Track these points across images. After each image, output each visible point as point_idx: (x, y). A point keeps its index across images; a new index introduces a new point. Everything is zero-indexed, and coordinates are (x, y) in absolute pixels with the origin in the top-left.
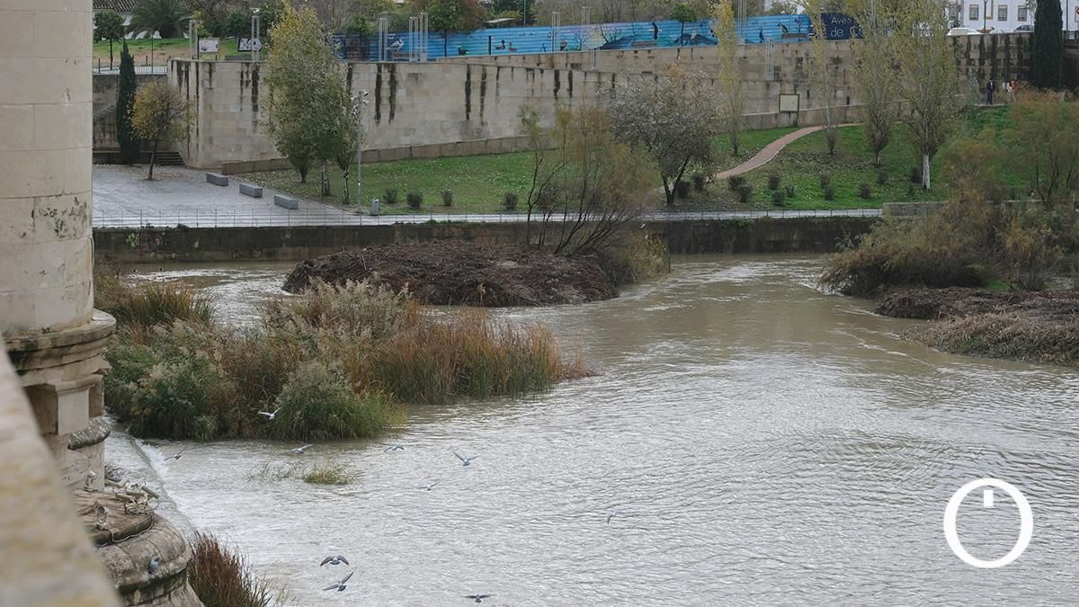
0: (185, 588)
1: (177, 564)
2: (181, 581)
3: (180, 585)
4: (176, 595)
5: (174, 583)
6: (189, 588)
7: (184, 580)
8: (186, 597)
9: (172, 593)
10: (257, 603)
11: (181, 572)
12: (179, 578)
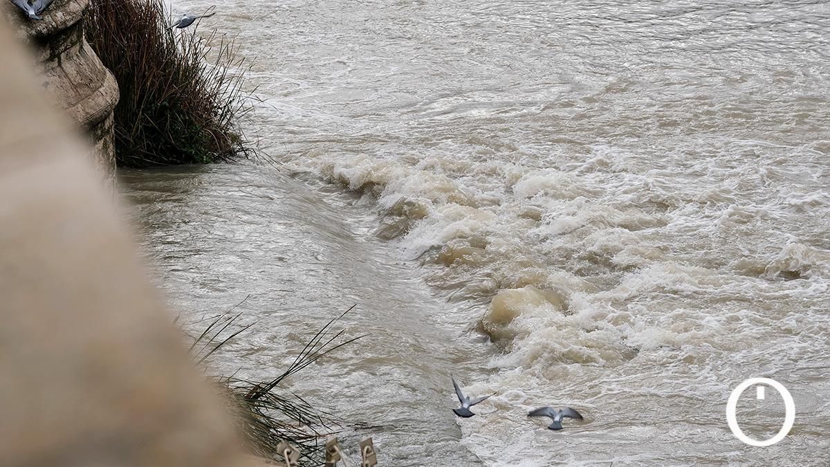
0: (81, 47)
1: (69, 14)
2: (74, 38)
3: (73, 44)
4: (69, 58)
5: (65, 40)
6: (87, 47)
7: (80, 37)
8: (83, 61)
9: (63, 55)
10: (187, 67)
11: (74, 25)
12: (71, 34)
